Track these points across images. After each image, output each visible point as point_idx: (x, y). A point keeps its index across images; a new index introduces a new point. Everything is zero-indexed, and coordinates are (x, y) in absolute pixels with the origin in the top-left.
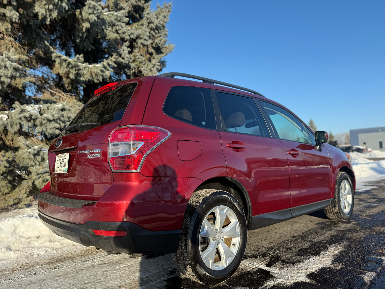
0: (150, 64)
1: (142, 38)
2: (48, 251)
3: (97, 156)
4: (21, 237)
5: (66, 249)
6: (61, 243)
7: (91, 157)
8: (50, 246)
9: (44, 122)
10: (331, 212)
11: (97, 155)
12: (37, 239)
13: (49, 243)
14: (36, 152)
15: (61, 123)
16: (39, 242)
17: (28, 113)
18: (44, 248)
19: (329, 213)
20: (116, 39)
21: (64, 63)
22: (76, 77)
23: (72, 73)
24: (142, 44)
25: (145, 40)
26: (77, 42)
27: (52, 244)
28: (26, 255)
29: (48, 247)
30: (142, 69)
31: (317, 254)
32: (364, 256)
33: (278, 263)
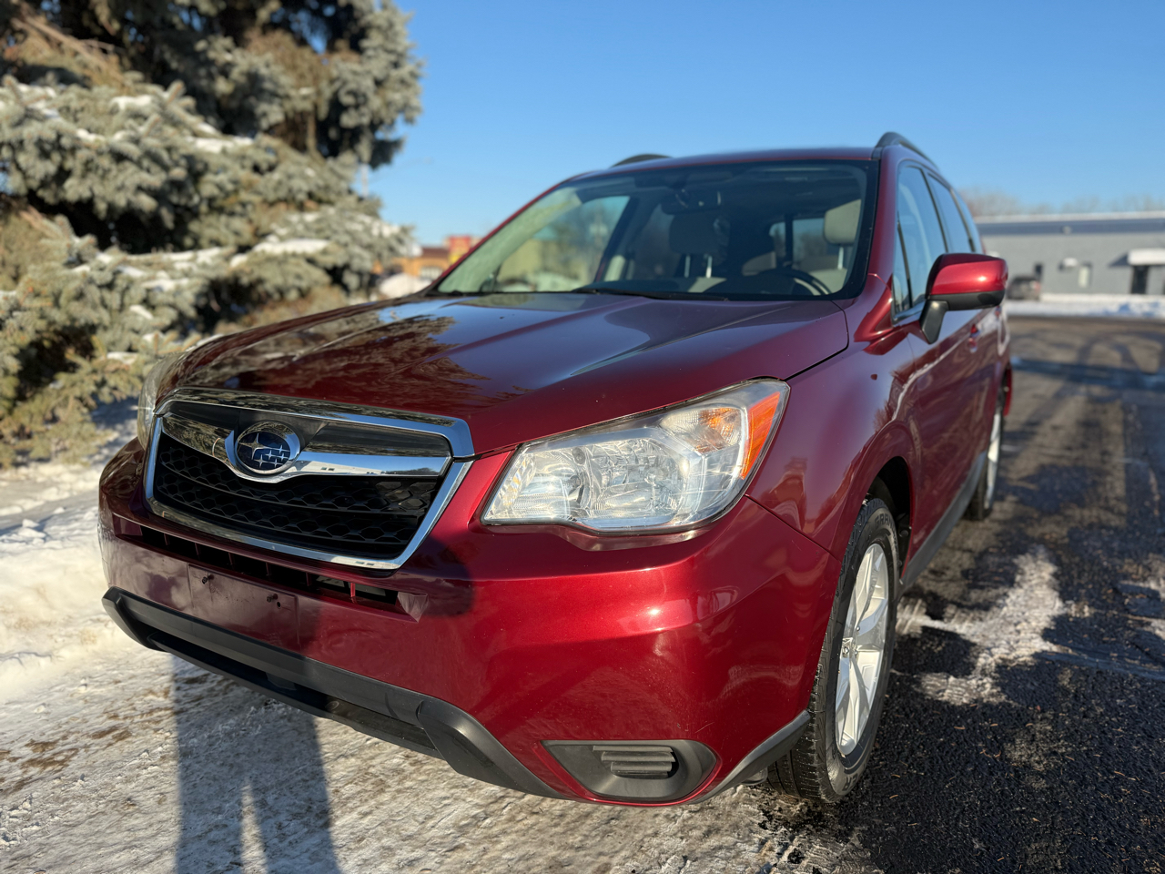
9: (102, 161)
31: (1011, 583)
32: (1111, 584)
33: (950, 610)
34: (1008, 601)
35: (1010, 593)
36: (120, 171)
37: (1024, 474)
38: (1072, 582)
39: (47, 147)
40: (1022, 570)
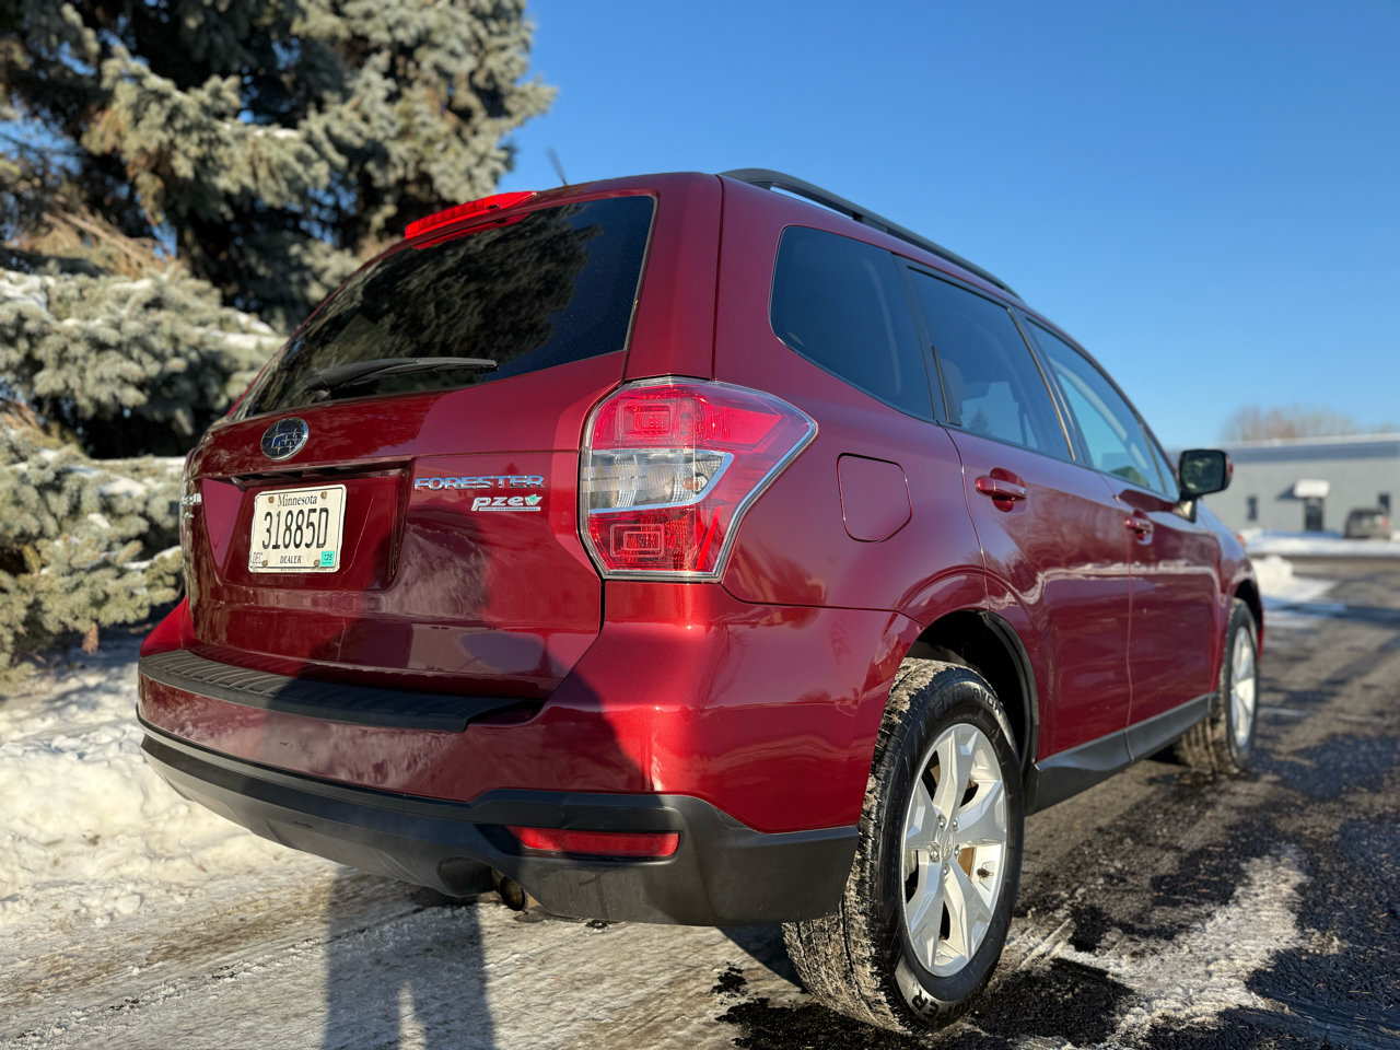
0: (466, 153)
1: (435, 46)
2: (150, 899)
3: (525, 505)
4: (20, 840)
5: (222, 888)
6: (197, 861)
7: (488, 509)
8: (153, 878)
9: (79, 350)
10: (1197, 740)
11: (524, 502)
12: (90, 848)
13: (147, 862)
14: (49, 476)
15: (147, 358)
16: (100, 861)
17: (8, 305)
18: (130, 887)
19: (1190, 744)
20: (333, 39)
21: (154, 107)
22: (197, 173)
23: (185, 153)
24: (438, 68)
25: (453, 53)
26: (190, 30)
27: (159, 867)
28: (54, 917)
29: (145, 879)
30: (434, 169)
31: (1225, 897)
32: (1389, 904)
33: (1111, 937)
34: (1209, 925)
35: (1217, 915)
36: (99, 361)
37: (1303, 746)
38: (1325, 899)
39: (11, 333)
40: (1250, 879)
